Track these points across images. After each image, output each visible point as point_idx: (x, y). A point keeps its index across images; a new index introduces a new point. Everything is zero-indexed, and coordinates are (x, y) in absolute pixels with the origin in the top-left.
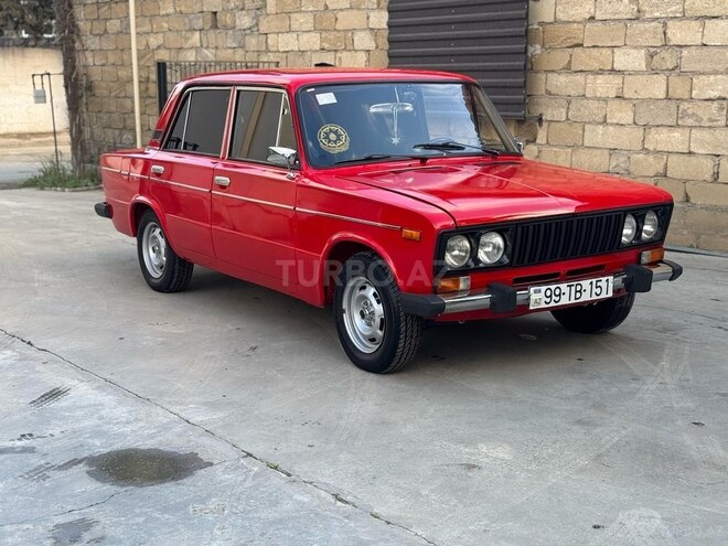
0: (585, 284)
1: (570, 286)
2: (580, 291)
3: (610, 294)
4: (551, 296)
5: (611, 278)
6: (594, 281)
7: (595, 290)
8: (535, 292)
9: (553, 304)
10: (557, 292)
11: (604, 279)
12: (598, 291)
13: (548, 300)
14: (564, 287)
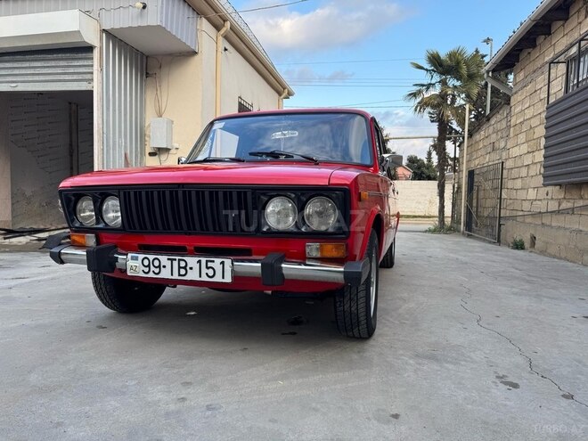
0: (192, 261)
1: (172, 260)
2: (185, 268)
3: (228, 279)
4: (149, 266)
5: (228, 262)
6: (204, 260)
7: (204, 270)
8: (133, 258)
9: (151, 275)
10: (156, 263)
11: (218, 261)
12: (211, 272)
13: (147, 269)
14: (164, 259)
